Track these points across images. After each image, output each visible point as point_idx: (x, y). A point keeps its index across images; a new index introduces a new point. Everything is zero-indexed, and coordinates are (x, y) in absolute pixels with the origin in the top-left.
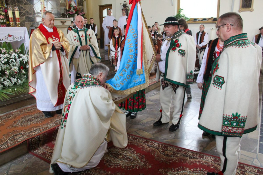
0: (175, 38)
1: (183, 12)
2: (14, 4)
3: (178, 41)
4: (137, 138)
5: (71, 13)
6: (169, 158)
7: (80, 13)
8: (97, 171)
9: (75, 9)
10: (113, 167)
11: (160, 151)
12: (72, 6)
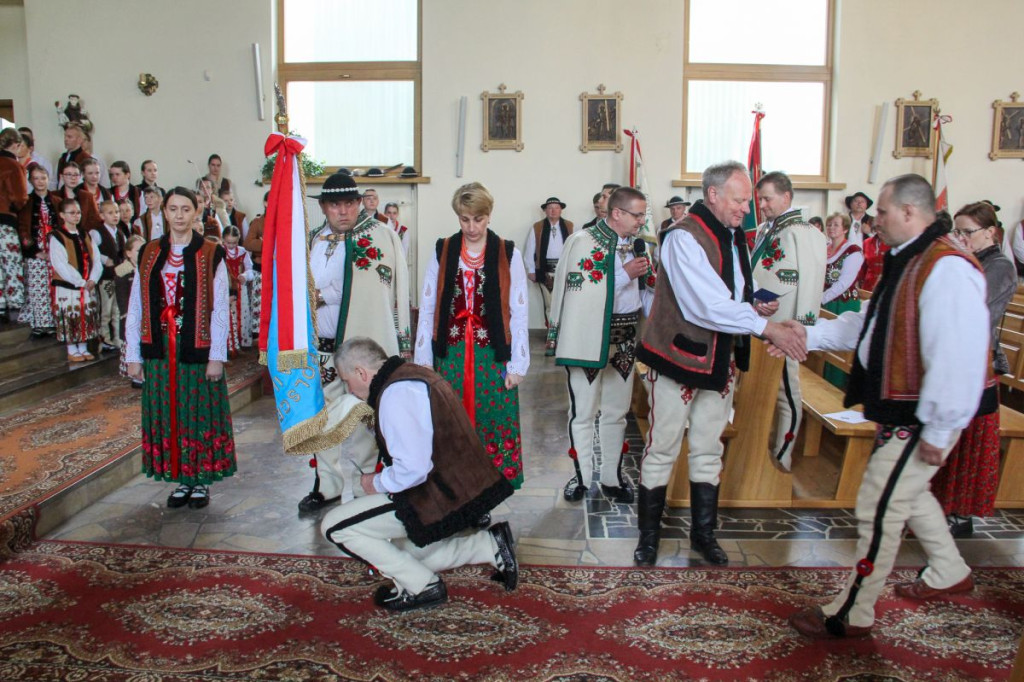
0: (358, 232)
4: (237, 558)
6: (355, 589)
8: (146, 661)
10: (194, 642)
11: (322, 578)
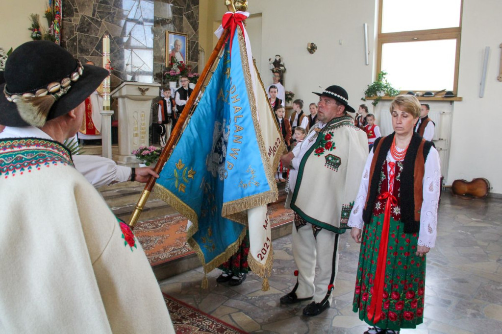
0: (329, 129)
1: (386, 79)
2: (75, 54)
3: (332, 137)
5: (172, 73)
7: (190, 73)
9: (182, 65)
12: (177, 60)
